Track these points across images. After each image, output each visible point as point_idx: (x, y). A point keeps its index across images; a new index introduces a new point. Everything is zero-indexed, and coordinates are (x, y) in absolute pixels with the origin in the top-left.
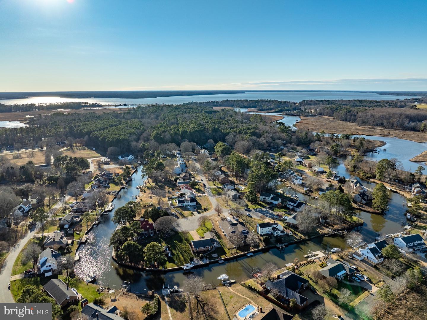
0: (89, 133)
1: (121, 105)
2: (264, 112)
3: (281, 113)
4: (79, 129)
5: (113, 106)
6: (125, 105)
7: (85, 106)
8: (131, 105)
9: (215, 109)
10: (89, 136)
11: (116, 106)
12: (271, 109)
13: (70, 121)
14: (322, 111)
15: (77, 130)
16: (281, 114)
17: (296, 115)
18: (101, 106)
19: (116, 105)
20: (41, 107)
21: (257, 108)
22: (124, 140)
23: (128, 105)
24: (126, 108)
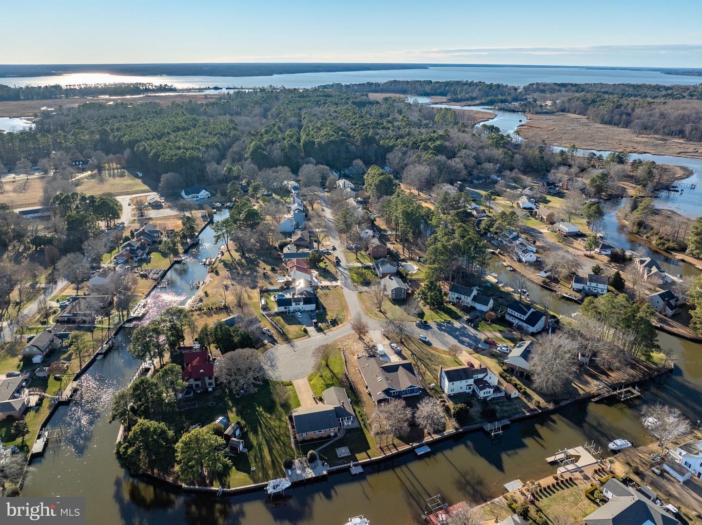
0: (132, 144)
1: (209, 88)
2: (460, 103)
3: (490, 107)
4: (117, 135)
5: (196, 89)
6: (216, 88)
7: (147, 90)
8: (227, 89)
9: (373, 96)
10: (132, 149)
11: (201, 90)
12: (473, 99)
13: (107, 119)
14: (567, 105)
15: (115, 137)
16: (491, 109)
17: (518, 112)
18: (175, 90)
19: (199, 89)
20: (70, 92)
21: (449, 97)
22: (192, 158)
23: (222, 89)
24: (216, 95)
